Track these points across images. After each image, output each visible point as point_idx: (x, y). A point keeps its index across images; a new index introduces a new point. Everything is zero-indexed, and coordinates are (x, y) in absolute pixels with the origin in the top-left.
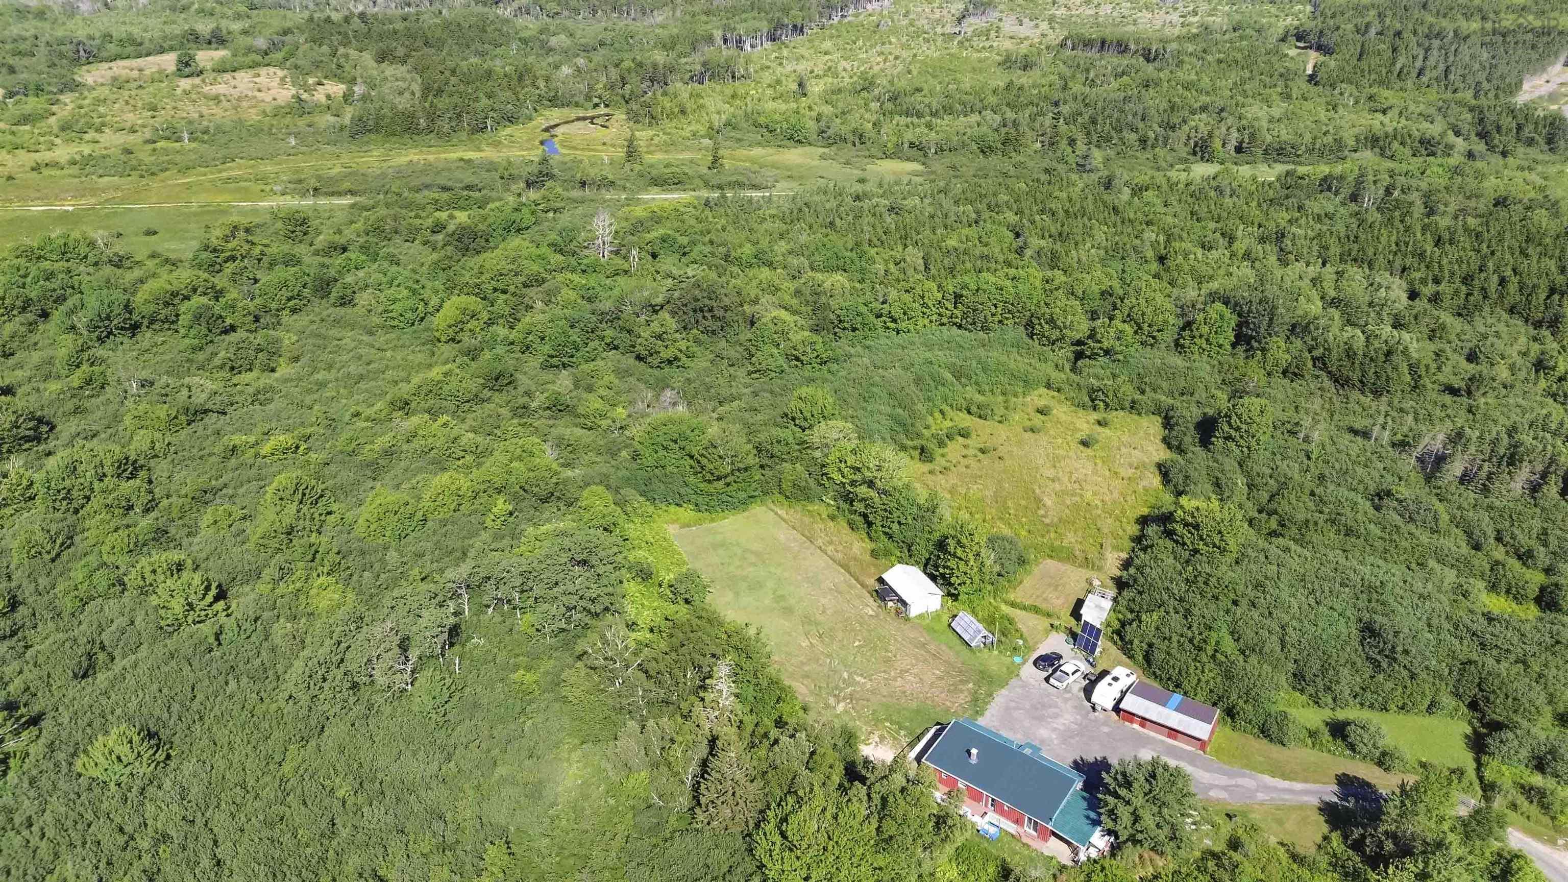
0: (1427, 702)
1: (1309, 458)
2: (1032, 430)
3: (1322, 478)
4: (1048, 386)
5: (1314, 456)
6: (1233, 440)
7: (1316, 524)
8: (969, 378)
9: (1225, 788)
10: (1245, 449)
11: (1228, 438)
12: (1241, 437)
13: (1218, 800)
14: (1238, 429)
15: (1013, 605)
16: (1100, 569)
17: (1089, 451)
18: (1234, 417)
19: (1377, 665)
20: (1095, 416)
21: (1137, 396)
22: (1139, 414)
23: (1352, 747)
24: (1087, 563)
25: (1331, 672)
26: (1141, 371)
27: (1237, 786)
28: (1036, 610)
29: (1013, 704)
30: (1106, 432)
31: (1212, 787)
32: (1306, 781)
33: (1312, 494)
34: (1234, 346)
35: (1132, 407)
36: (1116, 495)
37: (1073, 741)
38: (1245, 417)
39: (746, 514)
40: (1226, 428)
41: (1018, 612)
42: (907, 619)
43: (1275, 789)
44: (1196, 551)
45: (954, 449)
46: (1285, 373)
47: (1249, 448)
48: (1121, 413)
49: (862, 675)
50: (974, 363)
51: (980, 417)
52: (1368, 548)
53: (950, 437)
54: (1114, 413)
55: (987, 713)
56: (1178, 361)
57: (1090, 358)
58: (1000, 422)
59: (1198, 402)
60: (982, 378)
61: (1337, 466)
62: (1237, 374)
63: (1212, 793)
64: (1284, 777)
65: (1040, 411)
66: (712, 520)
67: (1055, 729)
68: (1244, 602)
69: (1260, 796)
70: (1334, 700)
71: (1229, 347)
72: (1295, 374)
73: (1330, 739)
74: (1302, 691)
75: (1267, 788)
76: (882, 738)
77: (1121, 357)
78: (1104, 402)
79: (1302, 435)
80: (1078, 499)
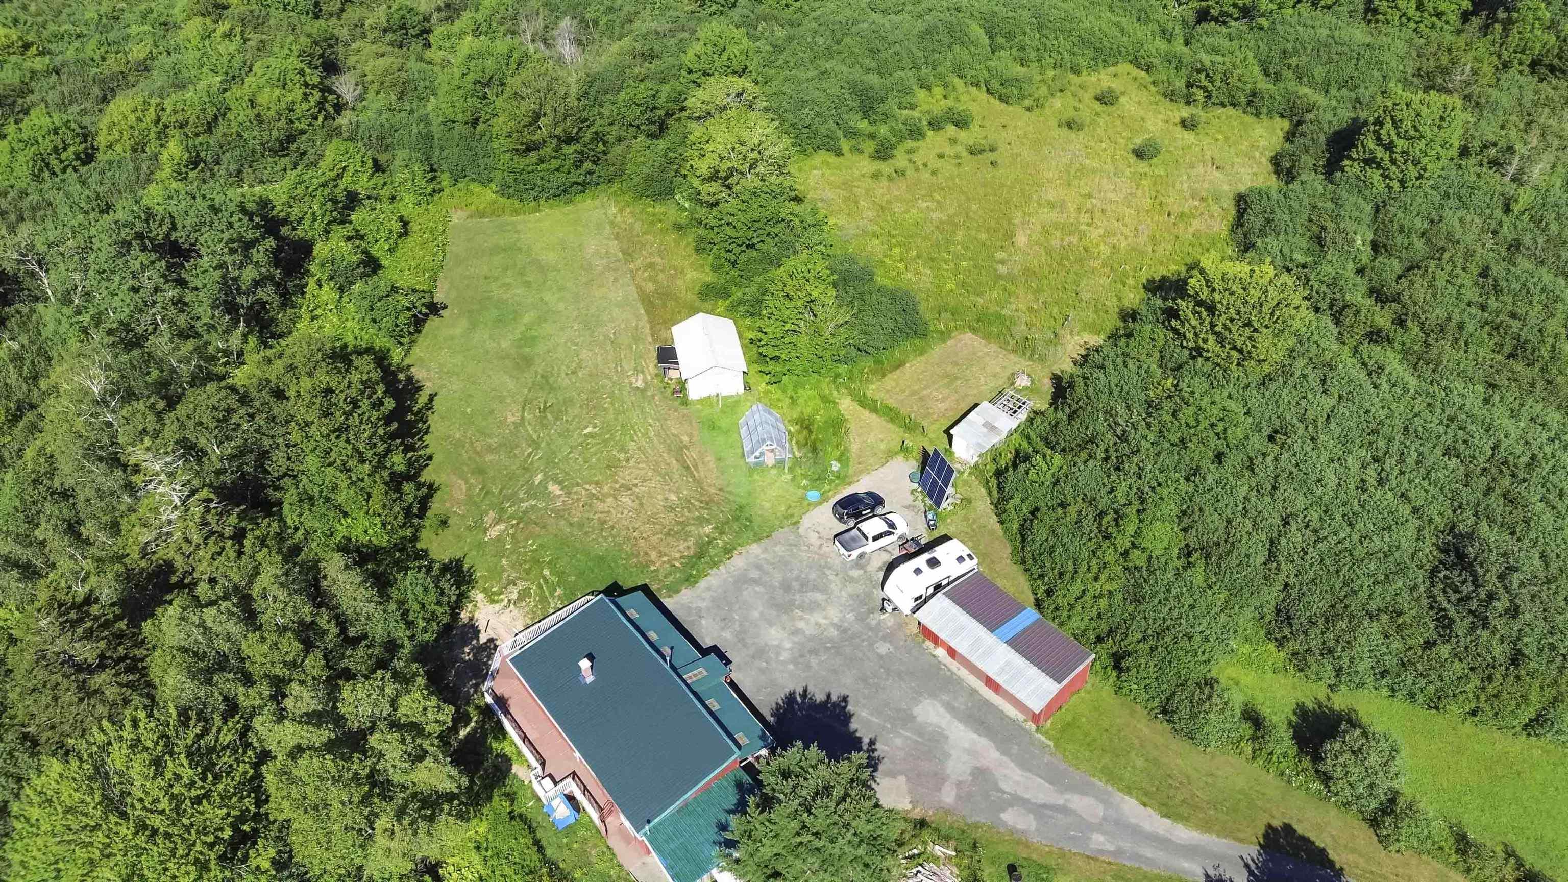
0: (1528, 713)
1: (1507, 210)
2: (1069, 126)
3: (1515, 246)
4: (1135, 62)
5: (1516, 208)
6: (1379, 166)
7: (1461, 327)
8: (1010, 36)
9: (1039, 810)
10: (1396, 184)
11: (1370, 161)
12: (1393, 162)
13: (1012, 831)
14: (1389, 147)
15: (863, 402)
16: (1042, 359)
17: (1143, 166)
18: (1388, 125)
19: (1444, 623)
20: (1186, 112)
21: (1264, 85)
22: (1258, 115)
23: (1326, 779)
24: (1026, 347)
25: (1342, 624)
26: (1289, 46)
27: (1064, 810)
28: (892, 415)
29: (755, 574)
30: (1189, 137)
31: (1017, 801)
32: (1206, 826)
33: (1484, 273)
34: (1466, 17)
35: (1249, 103)
36: (1143, 239)
37: (814, 661)
38: (1407, 125)
39: (570, 208)
40: (1371, 143)
41: (866, 414)
42: (685, 402)
43: (1136, 832)
44: (1196, 353)
45: (934, 142)
46: (1534, 65)
47: (1402, 182)
48: (1230, 111)
49: (560, 483)
50: (1026, 14)
51: (1001, 98)
52: (1540, 384)
53: (935, 125)
54: (1220, 111)
55: (703, 584)
56: (1358, 34)
57: (1216, 20)
58: (1029, 109)
59: (1358, 100)
60: (1032, 40)
61: (1554, 228)
62: (1445, 60)
63: (1010, 817)
64: (1168, 811)
65: (1100, 99)
66: (516, 212)
67: (796, 632)
68: (1234, 459)
69: (1099, 840)
70: (1338, 672)
71: (1453, 18)
72: (1552, 69)
73: (1293, 751)
74: (1281, 643)
75: (1121, 826)
76: (524, 595)
77: (1263, 22)
78: (1204, 89)
79: (1512, 170)
80: (1075, 240)
